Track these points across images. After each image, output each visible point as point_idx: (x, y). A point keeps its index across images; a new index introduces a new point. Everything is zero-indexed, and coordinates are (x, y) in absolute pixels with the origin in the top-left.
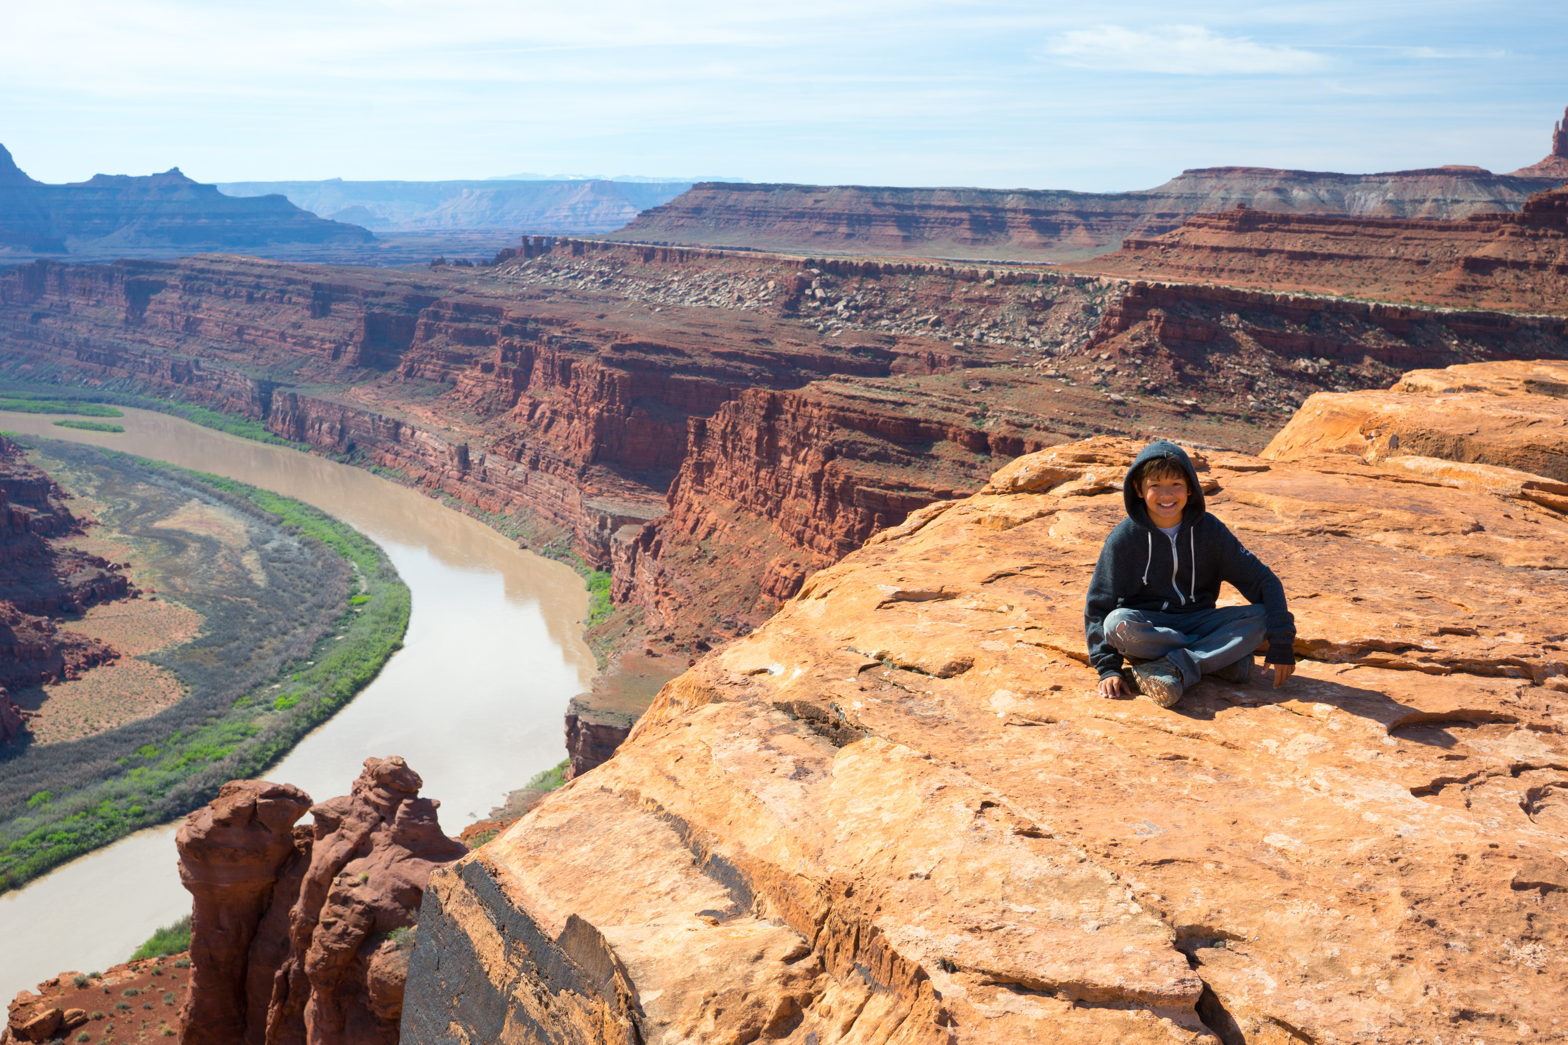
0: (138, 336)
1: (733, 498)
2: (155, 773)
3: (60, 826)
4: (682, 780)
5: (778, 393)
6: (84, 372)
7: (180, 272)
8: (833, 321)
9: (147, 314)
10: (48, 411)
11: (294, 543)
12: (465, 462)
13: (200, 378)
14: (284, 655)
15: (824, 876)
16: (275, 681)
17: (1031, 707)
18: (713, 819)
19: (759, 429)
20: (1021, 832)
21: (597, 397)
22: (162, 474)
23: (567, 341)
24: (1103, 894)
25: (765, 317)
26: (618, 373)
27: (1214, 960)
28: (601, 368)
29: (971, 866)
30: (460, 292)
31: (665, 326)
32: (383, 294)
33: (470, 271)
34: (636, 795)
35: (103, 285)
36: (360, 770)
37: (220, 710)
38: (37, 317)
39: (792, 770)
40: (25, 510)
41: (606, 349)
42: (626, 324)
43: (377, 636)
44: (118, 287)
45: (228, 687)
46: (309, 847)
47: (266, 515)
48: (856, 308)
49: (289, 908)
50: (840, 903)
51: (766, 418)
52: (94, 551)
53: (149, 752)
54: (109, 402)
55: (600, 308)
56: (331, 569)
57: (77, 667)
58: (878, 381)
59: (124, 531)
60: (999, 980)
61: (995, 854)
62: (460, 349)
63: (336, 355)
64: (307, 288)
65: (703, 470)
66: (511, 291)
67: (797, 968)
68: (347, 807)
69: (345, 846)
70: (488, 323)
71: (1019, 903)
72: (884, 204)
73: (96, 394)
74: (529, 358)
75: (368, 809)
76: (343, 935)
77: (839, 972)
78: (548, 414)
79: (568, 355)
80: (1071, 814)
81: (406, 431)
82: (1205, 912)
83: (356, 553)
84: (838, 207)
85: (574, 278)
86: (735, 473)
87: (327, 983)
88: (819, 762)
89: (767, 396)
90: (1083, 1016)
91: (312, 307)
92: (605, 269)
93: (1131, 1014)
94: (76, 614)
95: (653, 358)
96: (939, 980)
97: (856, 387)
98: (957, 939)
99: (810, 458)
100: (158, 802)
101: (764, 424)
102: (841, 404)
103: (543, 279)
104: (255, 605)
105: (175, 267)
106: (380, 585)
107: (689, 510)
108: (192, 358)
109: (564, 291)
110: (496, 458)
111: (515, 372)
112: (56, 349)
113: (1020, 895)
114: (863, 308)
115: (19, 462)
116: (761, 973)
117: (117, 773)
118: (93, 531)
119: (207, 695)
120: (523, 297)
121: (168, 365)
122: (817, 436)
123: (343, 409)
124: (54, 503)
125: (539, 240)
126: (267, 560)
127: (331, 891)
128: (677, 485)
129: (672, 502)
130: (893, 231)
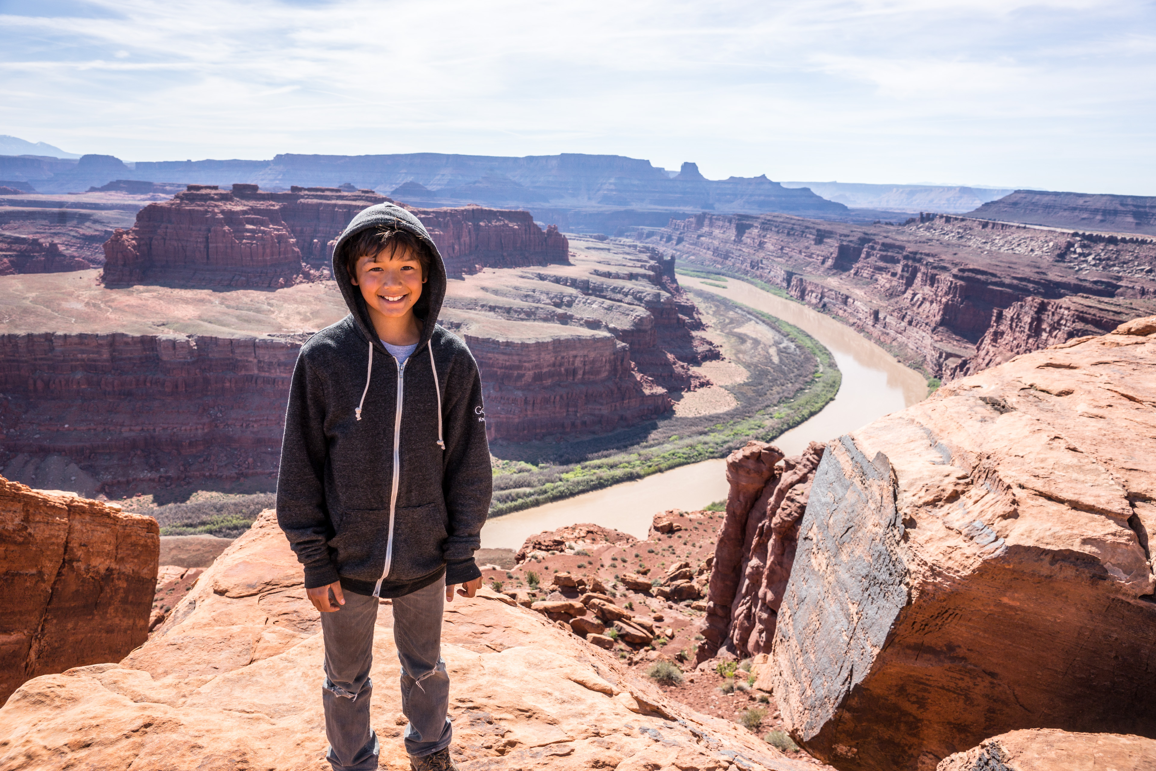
0: (739, 247)
1: (1012, 351)
2: (721, 436)
3: (681, 451)
4: (933, 417)
5: (1046, 301)
6: (715, 261)
7: (760, 221)
8: (1085, 265)
9: (743, 238)
10: (699, 277)
11: (792, 346)
12: (876, 318)
13: (762, 268)
14: (781, 395)
15: (979, 451)
16: (776, 406)
17: (1096, 411)
18: (942, 431)
19: (1032, 318)
20: (1069, 448)
21: (947, 294)
22: (741, 308)
23: (935, 265)
24: (1099, 475)
25: (1045, 261)
26: (960, 283)
27: (1143, 507)
28: (951, 279)
29: (1041, 456)
30: (886, 237)
31: (989, 261)
32: (848, 236)
33: (892, 228)
34: (913, 421)
35: (727, 224)
36: (808, 445)
37: (751, 414)
38: (699, 236)
39: (980, 419)
40: (684, 317)
41: (955, 271)
42: (967, 259)
43: (824, 393)
44: (733, 226)
45: (755, 405)
46: (780, 474)
47: (782, 331)
48: (1100, 259)
49: (768, 499)
50: (984, 461)
51: (1036, 313)
52: (709, 339)
53: (719, 427)
54: (723, 275)
55: (955, 250)
56: (808, 359)
57: (696, 387)
58: (1106, 299)
59: (722, 331)
60: (1041, 494)
61: (1054, 454)
62: (882, 264)
63: (823, 262)
64: (814, 232)
65: (997, 335)
66: (911, 238)
67: (962, 481)
68: (799, 461)
69: (796, 477)
70: (898, 253)
71: (1059, 471)
72: (1127, 205)
73: (718, 271)
74: (915, 271)
75: (808, 463)
76: (789, 515)
77: (978, 485)
78: (921, 299)
79: (935, 272)
80: (1096, 448)
81: (850, 300)
82: (1145, 488)
83: (819, 354)
84: (1098, 205)
85: (944, 234)
86: (1015, 339)
87: (780, 533)
88: (992, 418)
89: (1039, 301)
90: (1074, 513)
91: (815, 240)
92: (961, 231)
93: (1096, 516)
94: (698, 364)
95: (979, 277)
96: (1016, 490)
97: (1092, 301)
98: (1028, 478)
99: (1058, 336)
100: (720, 449)
101: (1035, 316)
102: (1081, 310)
103: (928, 234)
104: (772, 371)
105: (758, 218)
106: (829, 370)
107: (987, 354)
108: (760, 259)
109: (938, 240)
110: (891, 317)
111: (907, 278)
112: (705, 251)
113: (1061, 469)
114: (1104, 260)
115: (684, 297)
116: (947, 480)
117: (705, 433)
118: (709, 330)
119: (746, 407)
120: (916, 242)
121: (749, 261)
122: (1065, 325)
123: (823, 287)
124: (696, 316)
125: (928, 215)
126: (780, 352)
127: (787, 495)
128: (982, 341)
129: (978, 349)
130: (1130, 219)
